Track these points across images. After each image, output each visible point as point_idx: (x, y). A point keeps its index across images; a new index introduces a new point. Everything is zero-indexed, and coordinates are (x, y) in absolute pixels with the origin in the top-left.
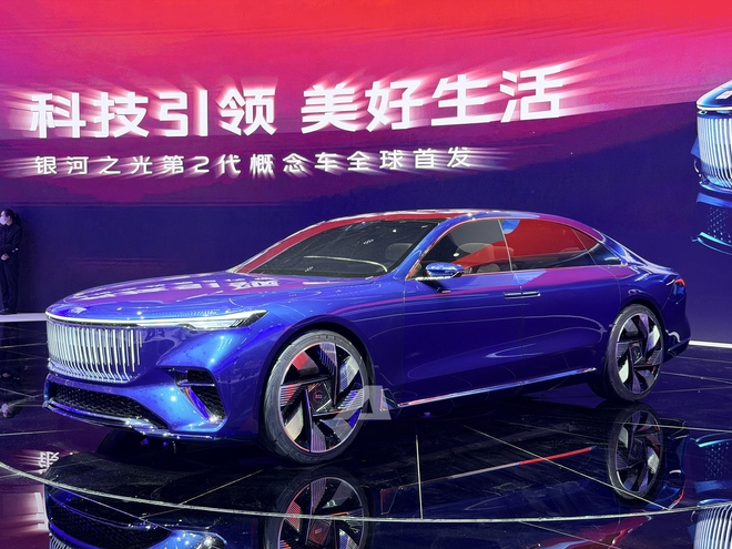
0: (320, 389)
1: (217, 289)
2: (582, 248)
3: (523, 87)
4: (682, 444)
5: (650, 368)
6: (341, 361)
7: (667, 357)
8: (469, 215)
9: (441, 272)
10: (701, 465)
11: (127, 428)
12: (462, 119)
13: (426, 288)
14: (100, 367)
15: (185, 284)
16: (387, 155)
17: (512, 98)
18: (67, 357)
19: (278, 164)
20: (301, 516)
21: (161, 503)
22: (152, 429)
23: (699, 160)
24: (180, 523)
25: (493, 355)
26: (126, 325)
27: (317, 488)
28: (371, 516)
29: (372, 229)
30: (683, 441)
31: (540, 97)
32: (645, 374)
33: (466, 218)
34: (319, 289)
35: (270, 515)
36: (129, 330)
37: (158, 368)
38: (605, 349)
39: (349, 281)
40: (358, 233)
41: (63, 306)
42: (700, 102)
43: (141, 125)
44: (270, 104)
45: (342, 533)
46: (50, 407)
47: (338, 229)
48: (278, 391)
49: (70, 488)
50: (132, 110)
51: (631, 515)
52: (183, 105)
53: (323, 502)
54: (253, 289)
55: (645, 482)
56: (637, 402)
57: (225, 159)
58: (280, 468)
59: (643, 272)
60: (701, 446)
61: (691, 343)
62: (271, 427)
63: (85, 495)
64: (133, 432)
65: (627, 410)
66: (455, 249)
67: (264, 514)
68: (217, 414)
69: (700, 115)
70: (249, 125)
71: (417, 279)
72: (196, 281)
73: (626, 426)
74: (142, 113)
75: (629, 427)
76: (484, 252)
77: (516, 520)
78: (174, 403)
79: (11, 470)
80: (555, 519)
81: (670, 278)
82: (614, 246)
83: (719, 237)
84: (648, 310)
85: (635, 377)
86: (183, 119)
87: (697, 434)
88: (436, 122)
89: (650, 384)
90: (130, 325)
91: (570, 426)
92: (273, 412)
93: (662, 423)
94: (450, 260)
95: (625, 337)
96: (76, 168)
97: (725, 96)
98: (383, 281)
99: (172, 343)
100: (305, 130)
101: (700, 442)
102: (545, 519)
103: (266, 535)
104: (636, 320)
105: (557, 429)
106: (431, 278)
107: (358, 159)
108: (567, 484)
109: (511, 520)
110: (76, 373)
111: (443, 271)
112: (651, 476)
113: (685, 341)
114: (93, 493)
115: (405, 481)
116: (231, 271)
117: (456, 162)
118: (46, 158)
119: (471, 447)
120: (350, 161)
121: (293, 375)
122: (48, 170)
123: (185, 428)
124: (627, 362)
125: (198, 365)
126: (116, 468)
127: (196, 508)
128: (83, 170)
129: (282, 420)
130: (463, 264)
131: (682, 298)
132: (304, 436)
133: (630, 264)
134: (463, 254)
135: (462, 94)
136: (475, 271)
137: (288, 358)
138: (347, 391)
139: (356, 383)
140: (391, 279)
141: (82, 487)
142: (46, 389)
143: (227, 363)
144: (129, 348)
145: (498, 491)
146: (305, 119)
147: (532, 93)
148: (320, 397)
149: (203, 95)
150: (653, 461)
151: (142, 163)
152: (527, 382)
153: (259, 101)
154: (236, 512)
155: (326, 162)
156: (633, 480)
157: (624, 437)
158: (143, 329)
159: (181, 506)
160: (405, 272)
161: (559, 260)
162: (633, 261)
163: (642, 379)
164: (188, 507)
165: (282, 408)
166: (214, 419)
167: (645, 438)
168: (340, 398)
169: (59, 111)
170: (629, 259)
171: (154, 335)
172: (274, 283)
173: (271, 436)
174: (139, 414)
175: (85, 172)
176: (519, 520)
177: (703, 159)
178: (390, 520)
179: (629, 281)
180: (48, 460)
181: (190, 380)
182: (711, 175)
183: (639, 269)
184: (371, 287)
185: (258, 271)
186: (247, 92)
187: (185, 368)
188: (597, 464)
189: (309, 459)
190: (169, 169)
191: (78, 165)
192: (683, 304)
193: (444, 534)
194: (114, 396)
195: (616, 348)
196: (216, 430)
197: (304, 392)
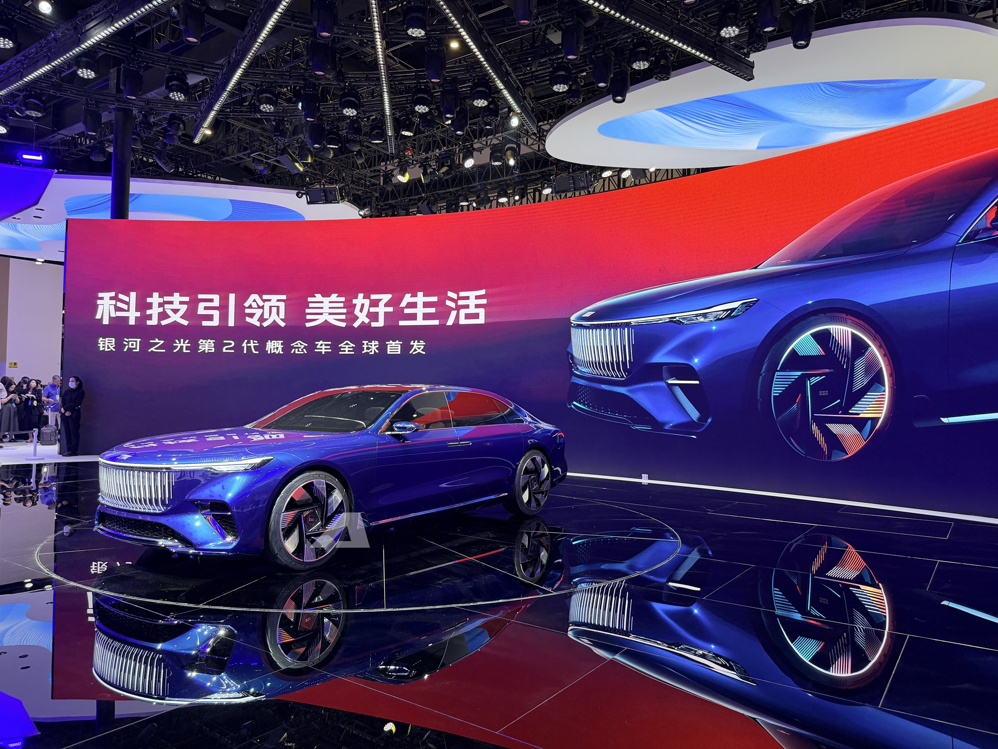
0: (313, 515)
1: (237, 441)
2: (499, 412)
3: (460, 302)
4: (563, 542)
5: (542, 493)
6: (329, 494)
7: (553, 485)
8: (424, 389)
9: (404, 429)
10: (575, 556)
11: (160, 547)
12: (420, 322)
13: (393, 439)
14: (140, 500)
15: (213, 437)
16: (367, 344)
17: (454, 309)
18: (114, 492)
19: (287, 348)
20: (295, 611)
21: (186, 605)
22: (180, 547)
23: (572, 355)
24: (201, 619)
25: (444, 485)
26: (162, 468)
27: (308, 588)
28: (348, 608)
29: (356, 396)
30: (564, 540)
31: (472, 310)
32: (539, 496)
33: (422, 391)
34: (314, 441)
35: (271, 611)
36: (165, 472)
37: (186, 501)
38: (514, 480)
39: (337, 435)
40: (344, 400)
41: (114, 453)
42: (573, 318)
43: (182, 317)
44: (282, 305)
45: (326, 620)
46: (99, 531)
47: (331, 397)
48: (281, 516)
49: (112, 594)
50: (176, 306)
51: (530, 597)
52: (216, 303)
53: (313, 598)
54: (265, 440)
55: (539, 570)
56: (534, 516)
57: (247, 343)
58: (280, 574)
59: (538, 428)
60: (574, 543)
61: (568, 474)
62: (273, 544)
63: (125, 599)
64: (165, 550)
65: (528, 522)
66: (414, 412)
67: (266, 610)
68: (232, 535)
69: (572, 327)
70: (267, 319)
71: (387, 433)
72: (220, 434)
73: (526, 533)
74: (184, 308)
75: (528, 534)
76: (434, 414)
77: (452, 606)
78: (199, 527)
79: (65, 581)
80: (479, 603)
81: (555, 432)
82: (519, 410)
83: (584, 405)
84: (541, 454)
85: (533, 498)
86: (216, 314)
87: (571, 536)
88: (402, 323)
89: (542, 504)
90: (166, 468)
91: (490, 534)
92: (276, 532)
93: (550, 530)
94: (410, 419)
95: (527, 471)
96: (130, 347)
97: (588, 315)
98: (363, 435)
99: (199, 482)
100: (308, 325)
101: (573, 541)
102: (472, 604)
103: (268, 625)
104: (534, 460)
105: (482, 537)
106: (397, 433)
107: (347, 346)
108: (488, 577)
109: (448, 606)
110: (121, 505)
111: (405, 428)
112: (542, 566)
113: (564, 474)
114: (131, 598)
115: (374, 580)
116: (248, 426)
117: (415, 350)
118: (107, 339)
119: (422, 551)
120: (341, 347)
121: (292, 505)
122: (108, 348)
123: (206, 547)
124: (528, 489)
125: (218, 498)
126: (151, 577)
127: (213, 607)
128: (136, 349)
129: (282, 538)
130: (419, 422)
131: (562, 445)
132: (299, 550)
133: (530, 423)
134: (419, 415)
135: (420, 305)
136: (427, 427)
137: (288, 493)
138: (333, 515)
139: (340, 509)
140: (367, 434)
141: (123, 593)
142: (97, 517)
143: (241, 497)
144: (164, 487)
145: (440, 584)
146: (308, 317)
147: (467, 307)
148: (312, 520)
149: (232, 297)
150: (544, 555)
151: (182, 344)
152: (462, 504)
153: (274, 303)
154: (245, 609)
155: (324, 347)
156: (531, 570)
157: (525, 541)
158: (176, 471)
159: (201, 606)
160: (379, 428)
161: (484, 420)
162: (531, 421)
163: (537, 500)
164: (207, 607)
165: (283, 530)
166: (229, 539)
167: (539, 541)
168: (328, 520)
169: (120, 304)
170: (529, 419)
171: (184, 476)
172: (282, 436)
173: (273, 550)
174: (170, 536)
175: (138, 350)
176: (454, 606)
177: (574, 354)
178: (362, 611)
179: (530, 434)
180: (99, 568)
181: (212, 510)
182: (581, 366)
183: (535, 426)
184: (354, 439)
185: (268, 427)
186: (265, 297)
187: (208, 501)
188: (506, 560)
189: (302, 567)
190: (204, 349)
191: (132, 345)
192: (563, 449)
193: (400, 619)
194: (151, 522)
195: (521, 479)
196: (230, 547)
197: (300, 517)
